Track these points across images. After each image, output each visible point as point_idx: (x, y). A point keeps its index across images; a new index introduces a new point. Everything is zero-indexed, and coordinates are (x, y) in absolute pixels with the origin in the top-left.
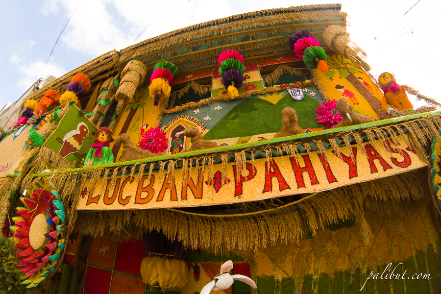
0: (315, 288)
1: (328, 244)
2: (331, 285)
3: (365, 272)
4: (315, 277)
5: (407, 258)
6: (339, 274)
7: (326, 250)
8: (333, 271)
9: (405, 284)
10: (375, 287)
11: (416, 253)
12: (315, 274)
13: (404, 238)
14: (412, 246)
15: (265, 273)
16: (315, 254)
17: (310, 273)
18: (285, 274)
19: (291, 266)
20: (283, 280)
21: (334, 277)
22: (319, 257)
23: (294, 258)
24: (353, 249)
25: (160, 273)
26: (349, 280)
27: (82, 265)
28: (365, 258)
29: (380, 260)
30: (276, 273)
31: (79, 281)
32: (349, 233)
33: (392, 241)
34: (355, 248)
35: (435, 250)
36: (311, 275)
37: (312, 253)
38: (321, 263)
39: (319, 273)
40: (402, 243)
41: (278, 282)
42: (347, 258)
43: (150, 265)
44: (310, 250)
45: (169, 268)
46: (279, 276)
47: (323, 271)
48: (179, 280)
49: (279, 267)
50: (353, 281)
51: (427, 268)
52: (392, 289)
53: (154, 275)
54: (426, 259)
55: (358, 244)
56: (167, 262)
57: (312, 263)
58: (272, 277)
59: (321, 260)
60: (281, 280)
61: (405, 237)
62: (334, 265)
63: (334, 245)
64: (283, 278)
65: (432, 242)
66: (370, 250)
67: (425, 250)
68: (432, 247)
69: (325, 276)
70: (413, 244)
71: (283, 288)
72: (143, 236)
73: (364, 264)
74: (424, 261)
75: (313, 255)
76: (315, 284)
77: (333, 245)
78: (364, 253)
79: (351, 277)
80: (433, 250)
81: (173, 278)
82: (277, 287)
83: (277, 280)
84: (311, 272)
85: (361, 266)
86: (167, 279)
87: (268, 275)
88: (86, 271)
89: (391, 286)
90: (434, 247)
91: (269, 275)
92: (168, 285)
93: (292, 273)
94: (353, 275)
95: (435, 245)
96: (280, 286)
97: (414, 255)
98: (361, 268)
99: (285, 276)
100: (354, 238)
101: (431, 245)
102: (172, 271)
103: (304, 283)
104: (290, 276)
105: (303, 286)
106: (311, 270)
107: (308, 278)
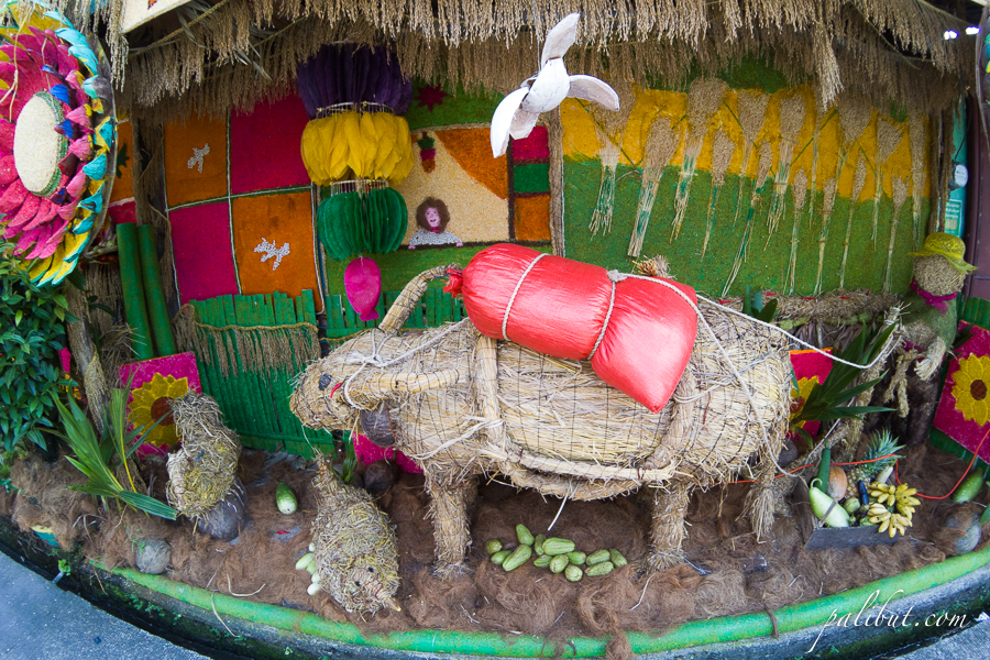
0: (682, 196)
1: (719, 112)
2: (714, 198)
3: (782, 192)
4: (685, 174)
5: (863, 199)
6: (732, 179)
7: (713, 124)
8: (721, 170)
9: (847, 248)
10: (794, 229)
11: (881, 199)
12: (686, 167)
13: (867, 160)
14: (879, 183)
15: (581, 151)
16: (689, 125)
17: (674, 164)
18: (624, 157)
19: (638, 142)
20: (620, 169)
21: (722, 182)
22: (697, 134)
23: (646, 126)
24: (768, 139)
25: (353, 144)
26: (750, 197)
27: (156, 215)
28: (787, 165)
29: (814, 178)
30: (606, 153)
31: (160, 254)
32: (765, 104)
33: (844, 154)
34: (772, 139)
35: (915, 214)
36: (677, 167)
37: (685, 122)
38: (700, 147)
39: (694, 167)
40: (862, 166)
41: (608, 172)
42: (752, 152)
43: (326, 132)
44: (681, 116)
45: (372, 132)
46: (611, 159)
47: (702, 165)
48: (396, 159)
49: (613, 140)
50: (757, 202)
51: (893, 238)
52: (822, 246)
53: (339, 153)
54: (895, 222)
55: (779, 131)
56: (367, 118)
57: (683, 144)
58: (597, 161)
59: (701, 141)
60: (614, 170)
61: (871, 158)
62: (726, 159)
63: (732, 118)
64: (619, 165)
65: (914, 195)
66: (800, 153)
67: (899, 201)
68: (912, 205)
69: (704, 176)
70: (881, 180)
71: (618, 186)
72: (297, 71)
73: (783, 175)
74: (891, 222)
75: (686, 127)
76: (683, 189)
77: (728, 116)
78: (788, 155)
79: (754, 193)
80: (911, 210)
81: (384, 154)
82: (606, 182)
83: (607, 167)
84: (678, 162)
85: (777, 177)
86: (371, 156)
87: (587, 154)
88: (169, 223)
89: (823, 239)
90: (915, 208)
91: (591, 155)
92: (373, 173)
93: (639, 157)
94: (758, 191)
95: (917, 205)
96: (612, 180)
97: (877, 200)
98: (776, 181)
99: (625, 162)
100: (774, 116)
101: (910, 199)
102: (381, 139)
103: (661, 183)
104: (634, 162)
105: (659, 189)
106: (678, 158)
107: (671, 174)
